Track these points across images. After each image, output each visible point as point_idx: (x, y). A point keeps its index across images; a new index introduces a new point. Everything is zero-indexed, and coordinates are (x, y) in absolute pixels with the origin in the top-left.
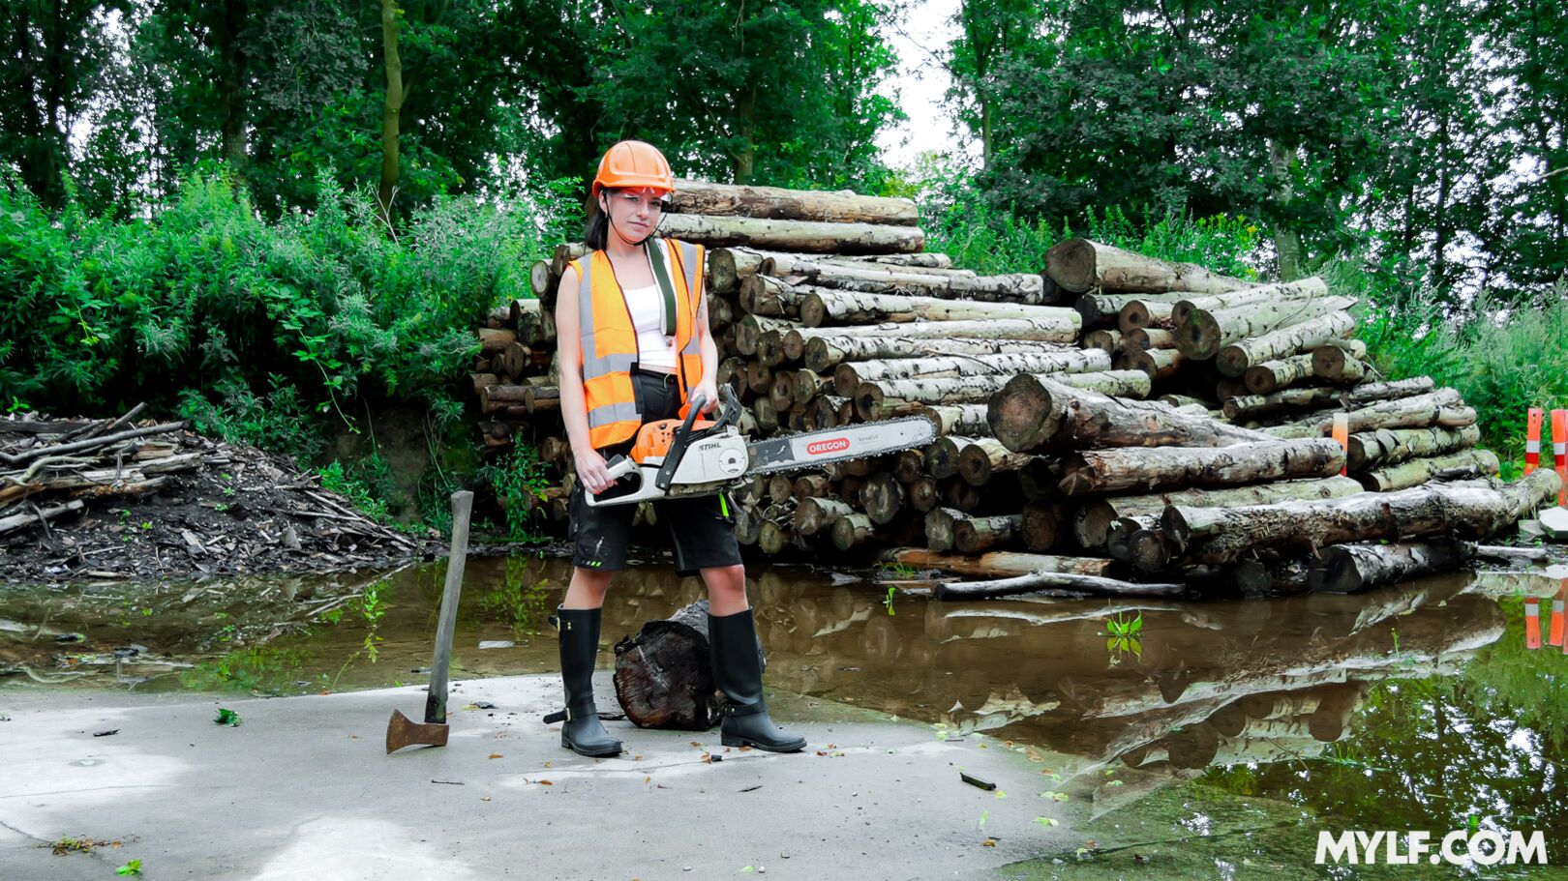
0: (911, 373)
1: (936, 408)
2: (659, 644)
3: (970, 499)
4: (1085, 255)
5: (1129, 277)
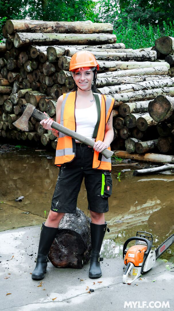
0: (118, 91)
1: (128, 104)
2: (63, 237)
3: (140, 135)
4: (169, 42)
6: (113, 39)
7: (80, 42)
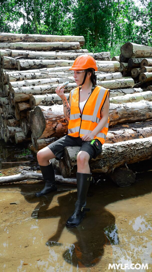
0: (37, 84)
1: (34, 96)
4: (130, 47)
5: (145, 53)
6: (76, 46)
7: (44, 49)
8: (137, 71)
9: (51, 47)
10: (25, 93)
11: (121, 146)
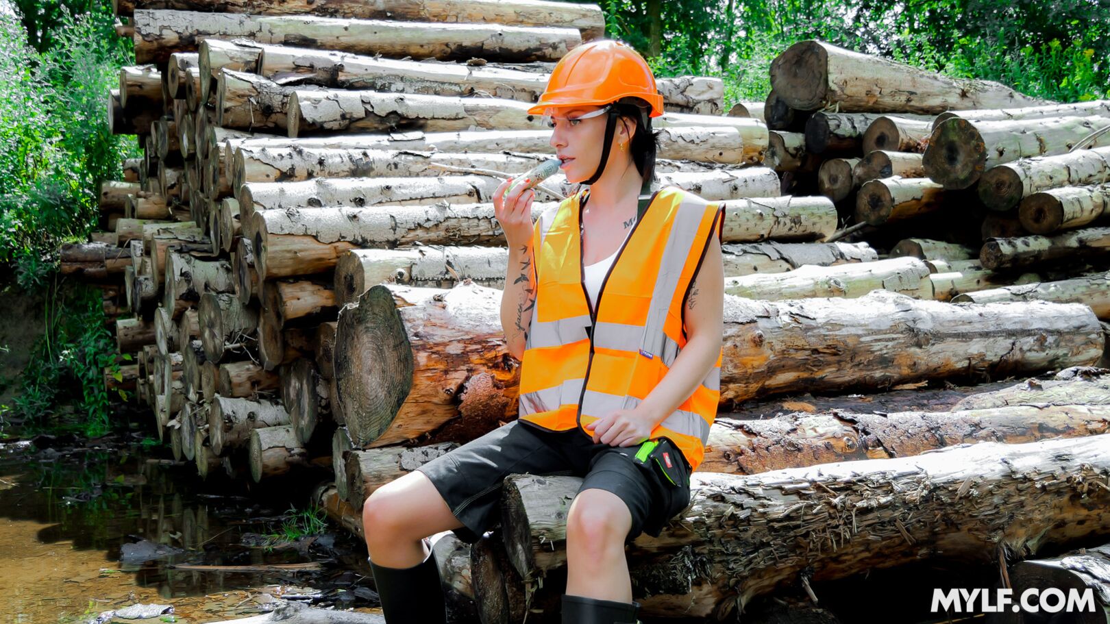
1: (360, 252)
4: (816, 62)
5: (886, 91)
6: (563, 46)
7: (413, 50)
8: (846, 171)
9: (447, 45)
10: (315, 237)
11: (781, 488)
